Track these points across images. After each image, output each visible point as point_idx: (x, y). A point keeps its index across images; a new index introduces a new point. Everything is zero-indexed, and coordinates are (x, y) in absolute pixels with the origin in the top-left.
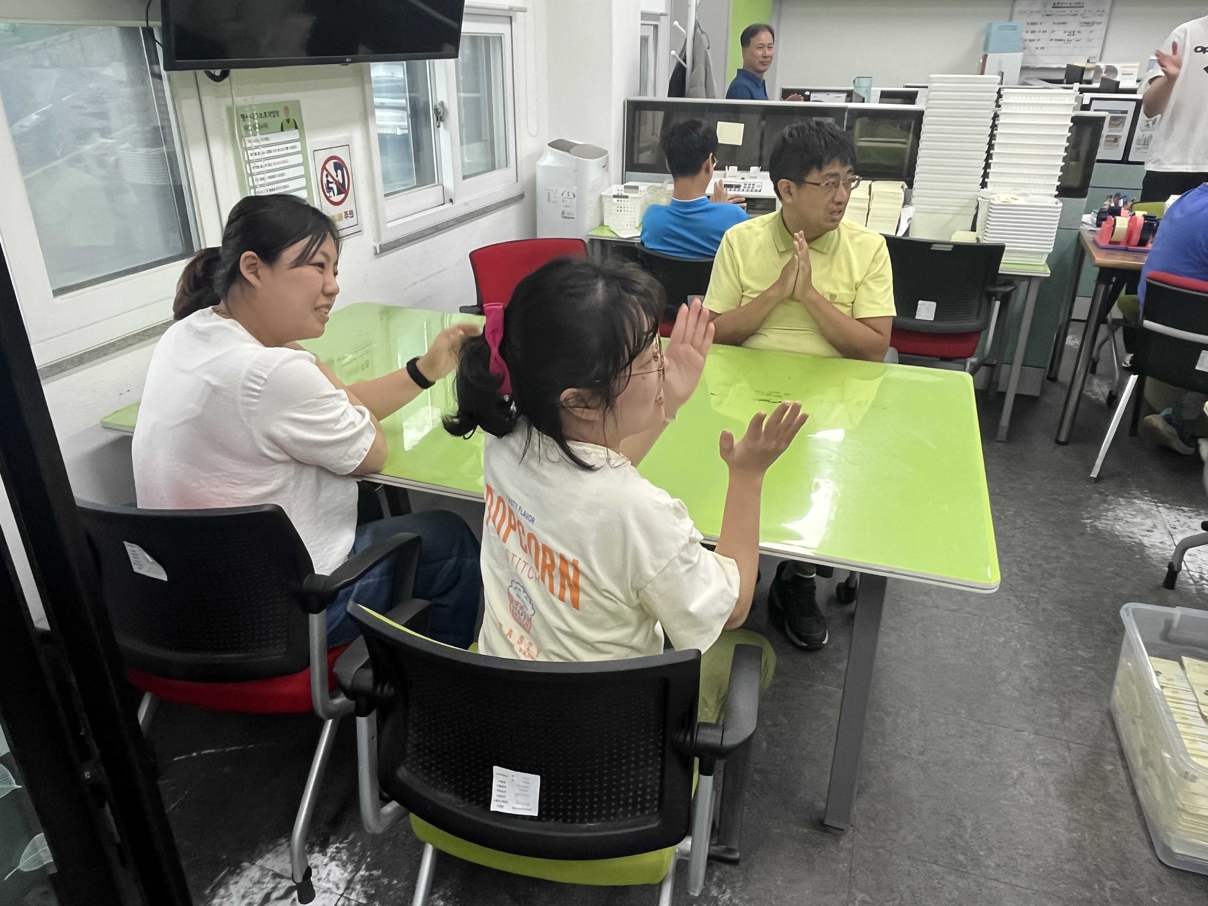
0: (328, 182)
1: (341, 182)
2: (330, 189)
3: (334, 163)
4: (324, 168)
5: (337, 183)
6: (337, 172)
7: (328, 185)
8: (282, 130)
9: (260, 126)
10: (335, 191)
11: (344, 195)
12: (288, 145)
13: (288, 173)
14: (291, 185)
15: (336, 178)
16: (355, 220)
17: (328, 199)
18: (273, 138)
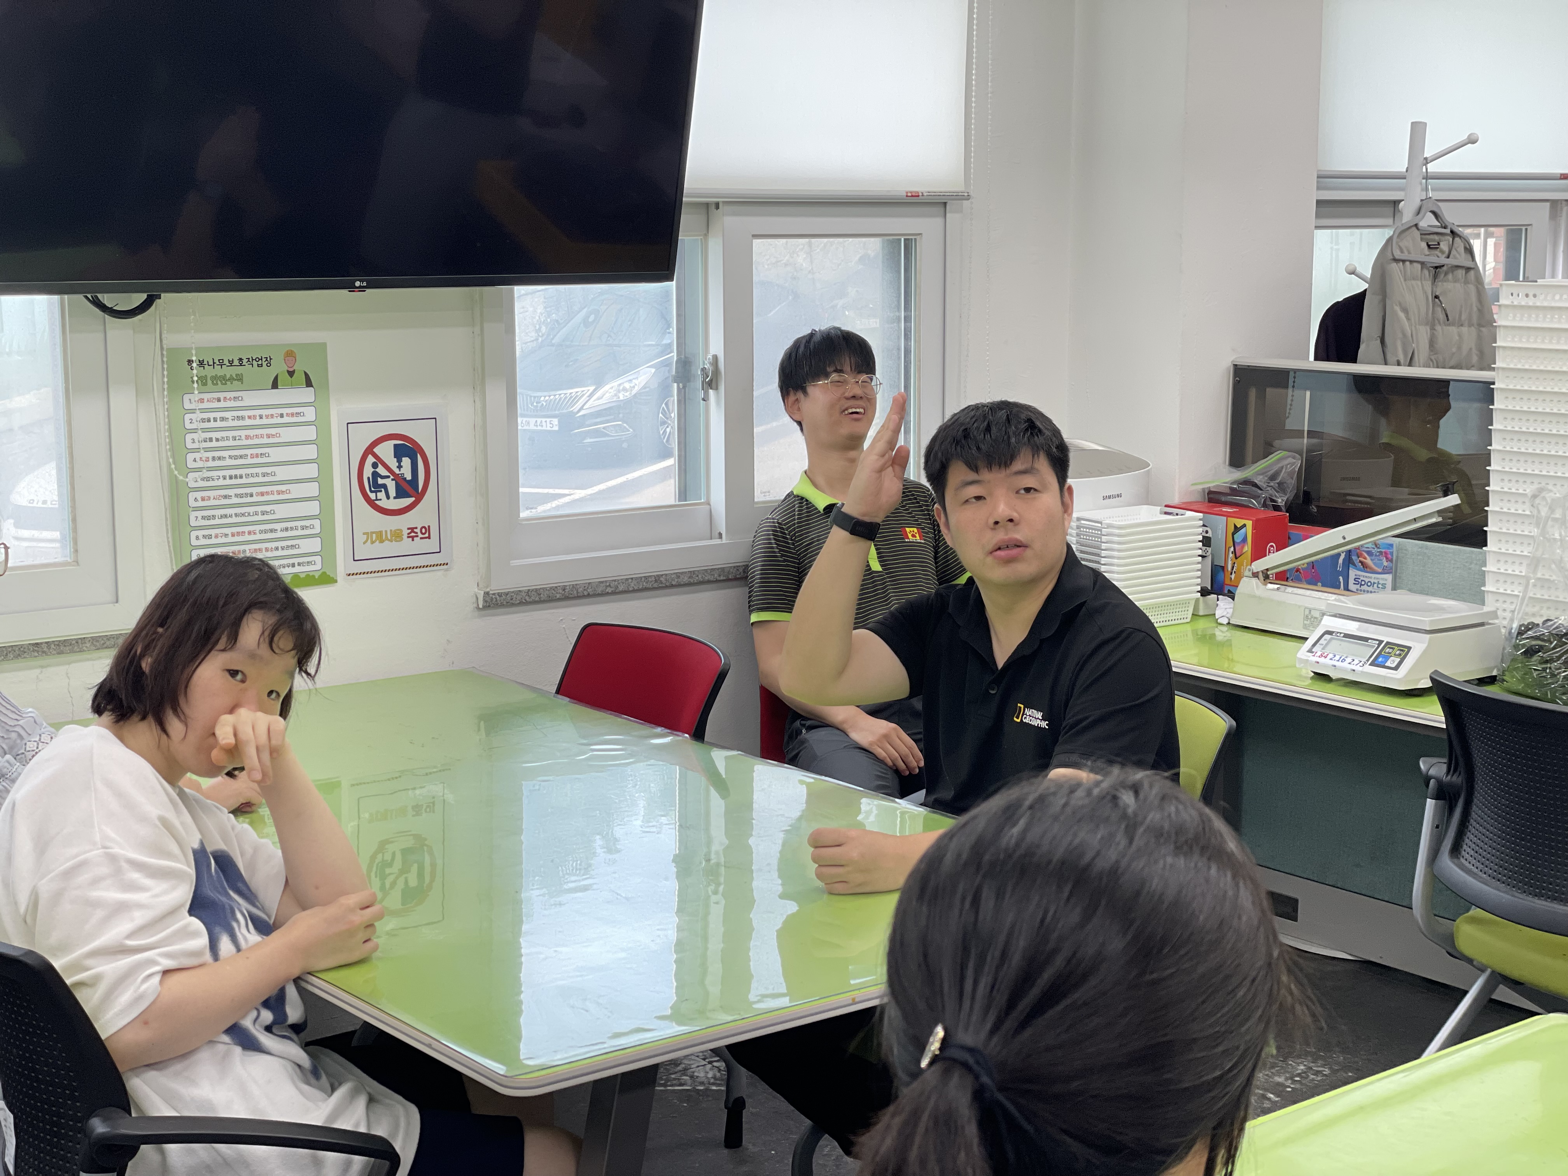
1: (409, 477)
3: (395, 445)
4: (369, 451)
6: (399, 461)
8: (275, 385)
9: (224, 380)
10: (392, 492)
11: (411, 500)
12: (285, 411)
13: (276, 454)
14: (282, 473)
15: (397, 471)
16: (431, 545)
17: (372, 503)
18: (251, 398)
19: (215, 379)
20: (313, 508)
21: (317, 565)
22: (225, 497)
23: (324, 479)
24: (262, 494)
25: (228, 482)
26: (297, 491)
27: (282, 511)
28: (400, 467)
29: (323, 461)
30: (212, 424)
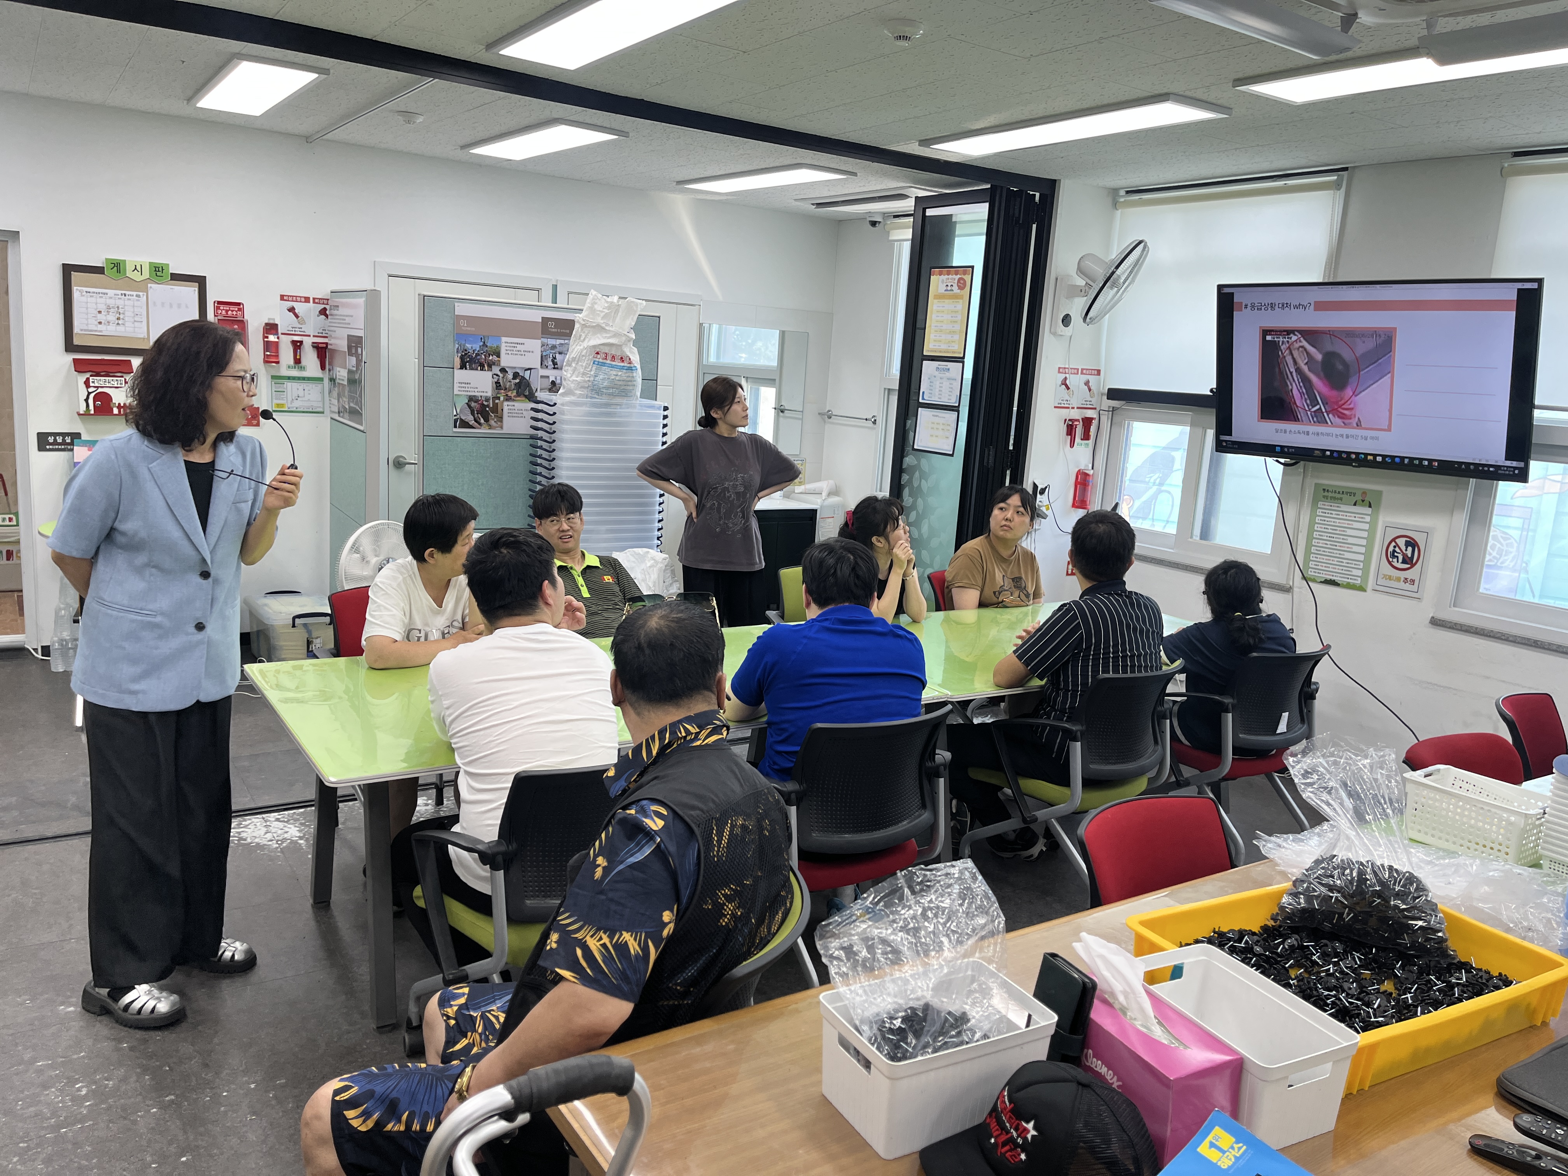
0: (1394, 551)
1: (1410, 556)
2: (1393, 556)
3: (1406, 541)
4: (1394, 540)
5: (1404, 555)
6: (1407, 548)
7: (1393, 553)
8: (1355, 504)
9: (1335, 498)
10: (1400, 560)
11: (1409, 566)
12: (1357, 515)
13: (1350, 532)
14: (1351, 540)
15: (1404, 552)
16: (1415, 588)
17: (1390, 563)
18: (1344, 508)
19: (1331, 498)
20: (1362, 558)
21: (1358, 581)
22: (1326, 544)
23: (1369, 547)
24: (1340, 546)
25: (1328, 538)
26: (1355, 549)
27: (1347, 555)
28: (1406, 550)
29: (1371, 539)
30: (1327, 515)
